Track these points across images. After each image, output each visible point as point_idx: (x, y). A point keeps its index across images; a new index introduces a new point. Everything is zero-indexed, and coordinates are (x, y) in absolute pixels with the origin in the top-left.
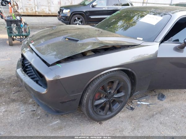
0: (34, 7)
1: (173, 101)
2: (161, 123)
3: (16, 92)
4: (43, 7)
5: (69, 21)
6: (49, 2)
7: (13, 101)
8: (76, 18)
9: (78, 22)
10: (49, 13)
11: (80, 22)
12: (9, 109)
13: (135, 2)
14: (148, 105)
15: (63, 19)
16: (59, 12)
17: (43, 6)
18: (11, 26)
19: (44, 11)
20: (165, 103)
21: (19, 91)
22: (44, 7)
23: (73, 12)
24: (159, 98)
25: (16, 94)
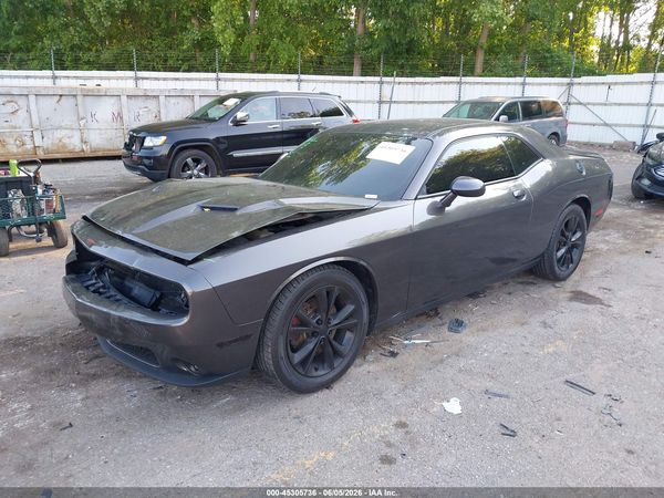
0: (30, 134)
1: (484, 330)
2: (460, 371)
4: (59, 134)
5: (167, 172)
6: (82, 115)
7: (94, 377)
8: (189, 160)
9: (195, 172)
10: (83, 151)
11: (201, 170)
13: (357, 102)
14: (427, 345)
15: (145, 165)
16: (128, 146)
17: (60, 128)
18: (7, 196)
19: (64, 146)
20: (466, 337)
21: (97, 357)
22: (64, 132)
23: (178, 143)
24: (450, 329)
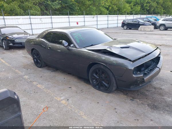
3: (150, 91)
12: (160, 86)
25: (151, 90)
